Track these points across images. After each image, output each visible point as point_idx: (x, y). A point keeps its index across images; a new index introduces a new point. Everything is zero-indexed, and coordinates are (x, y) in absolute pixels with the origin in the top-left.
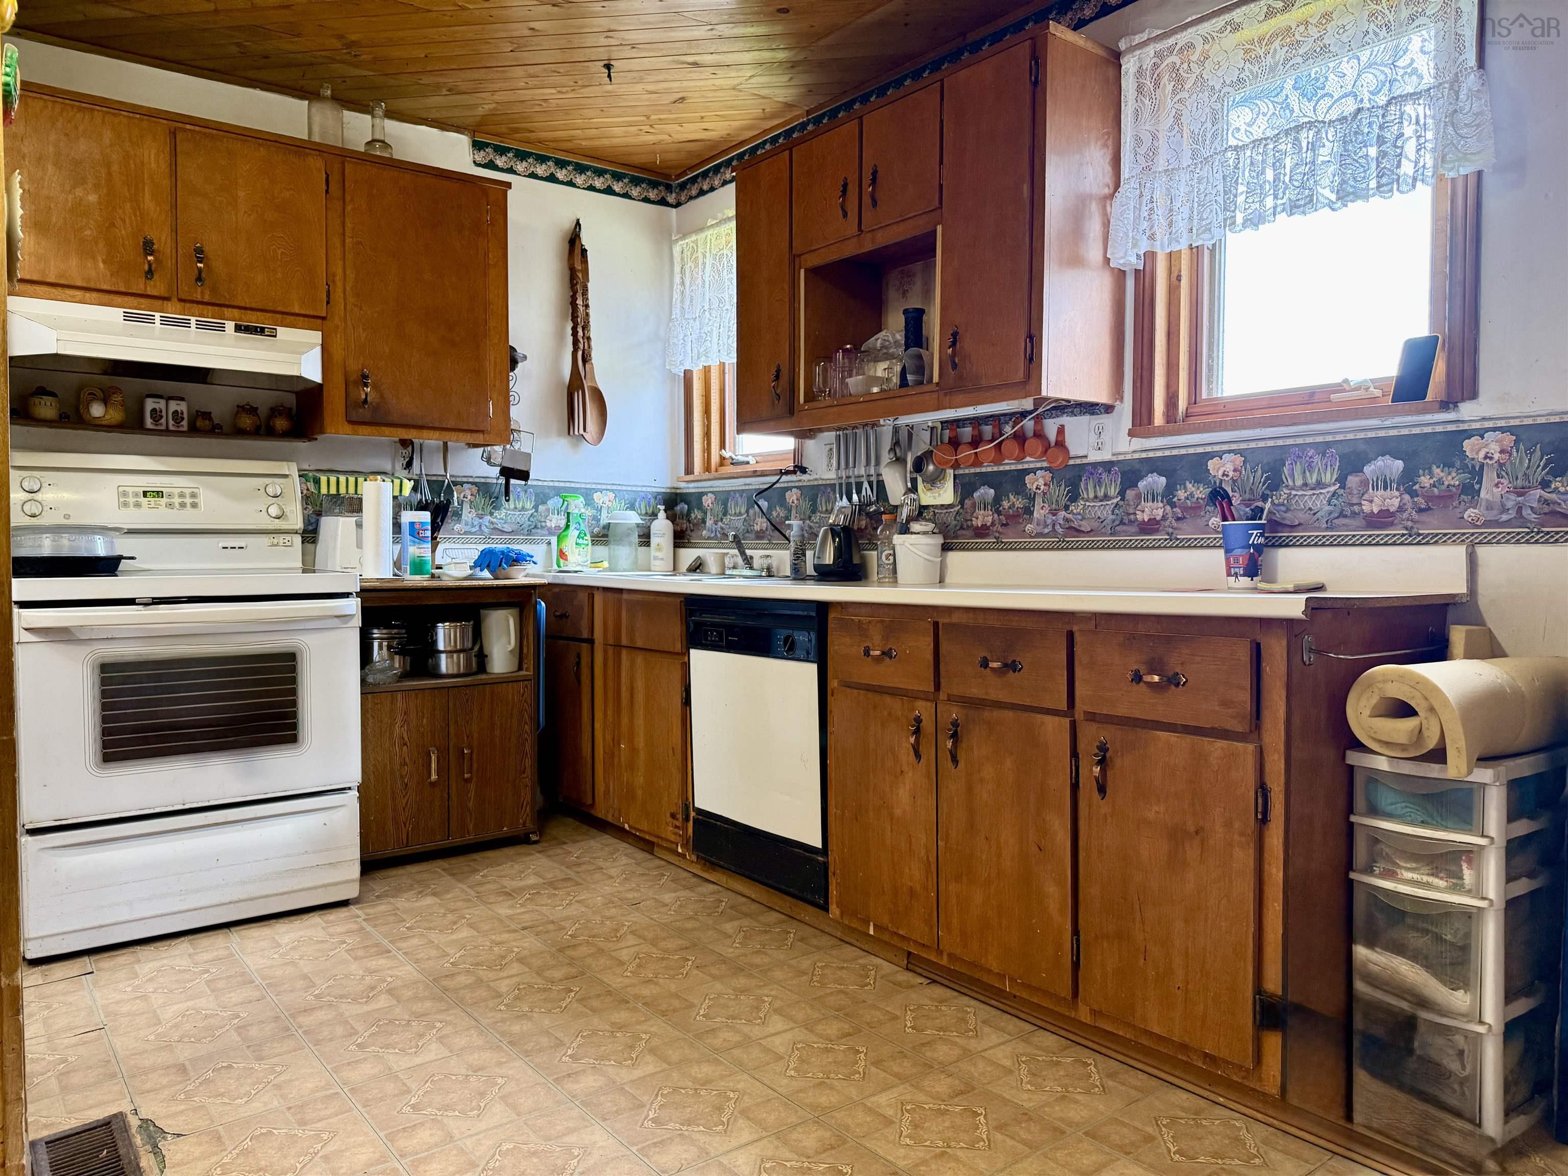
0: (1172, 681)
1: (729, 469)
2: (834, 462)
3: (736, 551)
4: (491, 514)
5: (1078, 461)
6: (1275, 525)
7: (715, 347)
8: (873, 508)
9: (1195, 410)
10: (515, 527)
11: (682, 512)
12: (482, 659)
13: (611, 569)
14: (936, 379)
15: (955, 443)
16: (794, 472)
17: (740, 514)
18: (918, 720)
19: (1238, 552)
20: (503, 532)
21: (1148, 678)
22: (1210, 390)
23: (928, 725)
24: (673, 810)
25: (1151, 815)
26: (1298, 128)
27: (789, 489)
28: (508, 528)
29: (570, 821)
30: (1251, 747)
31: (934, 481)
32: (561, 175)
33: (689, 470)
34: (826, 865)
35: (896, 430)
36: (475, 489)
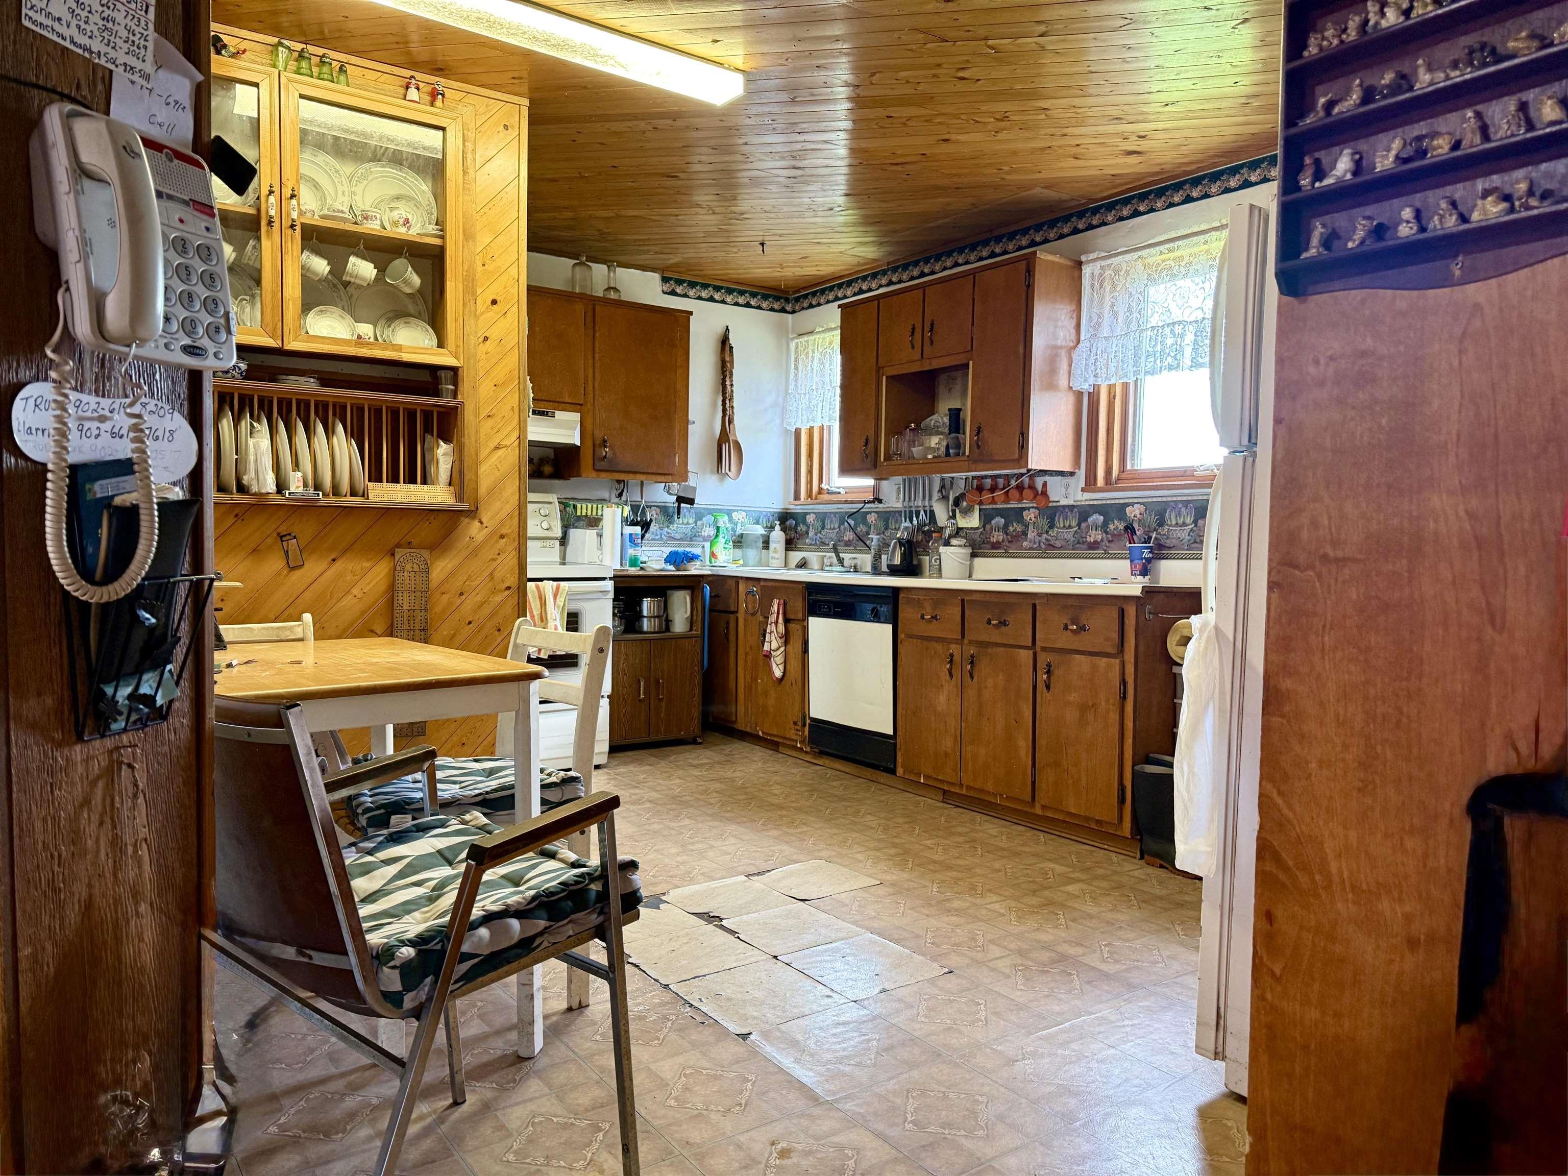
0: (1082, 628)
1: (826, 497)
2: (901, 496)
3: (833, 554)
4: (668, 527)
5: (1054, 504)
6: (1160, 546)
7: (819, 415)
8: (927, 528)
9: (1123, 476)
10: (682, 536)
11: (790, 527)
12: (668, 622)
13: (743, 566)
14: (967, 453)
15: (980, 489)
16: (873, 502)
17: (834, 529)
18: (952, 655)
19: (1137, 561)
20: (674, 539)
21: (1070, 627)
22: (1133, 465)
23: (957, 658)
24: (795, 719)
25: (1072, 699)
26: (1174, 324)
27: (870, 513)
28: (678, 536)
29: (717, 734)
30: (1118, 661)
31: (967, 512)
32: (717, 296)
33: (797, 497)
34: (895, 745)
35: (943, 479)
36: (658, 510)
